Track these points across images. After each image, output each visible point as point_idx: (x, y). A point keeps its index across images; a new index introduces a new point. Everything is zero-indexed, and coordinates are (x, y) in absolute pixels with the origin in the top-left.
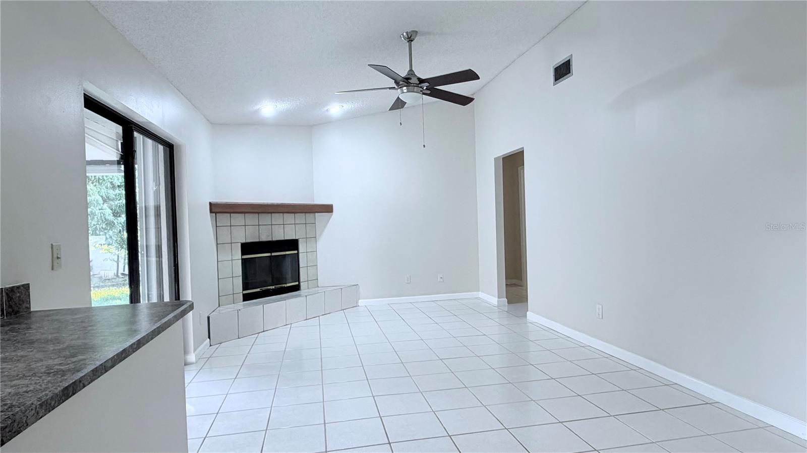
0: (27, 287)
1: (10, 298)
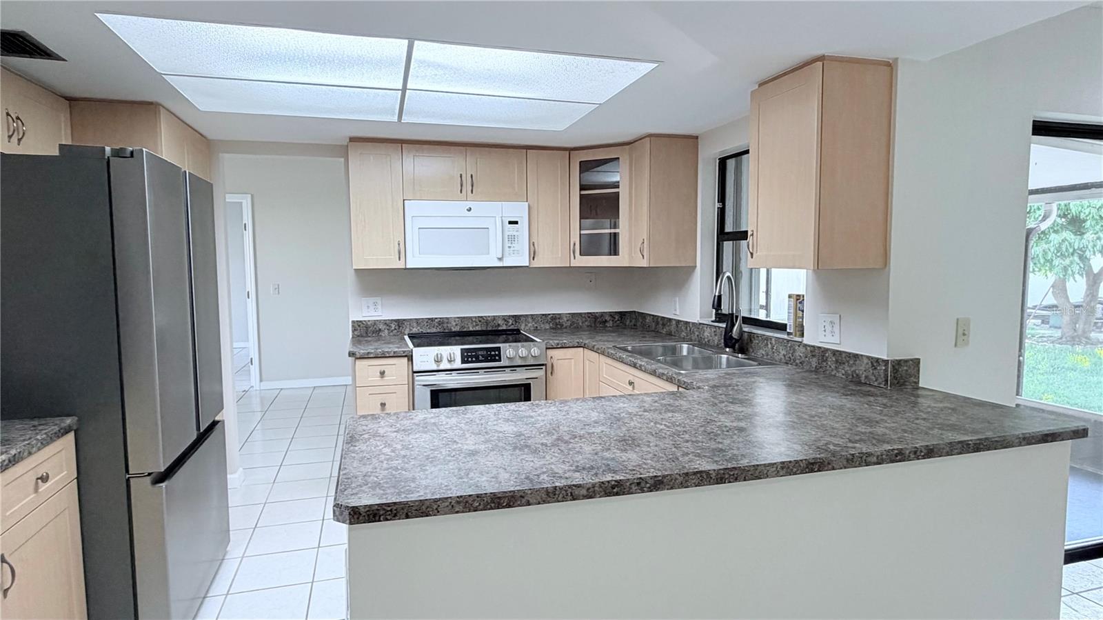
0: (917, 362)
1: (895, 370)
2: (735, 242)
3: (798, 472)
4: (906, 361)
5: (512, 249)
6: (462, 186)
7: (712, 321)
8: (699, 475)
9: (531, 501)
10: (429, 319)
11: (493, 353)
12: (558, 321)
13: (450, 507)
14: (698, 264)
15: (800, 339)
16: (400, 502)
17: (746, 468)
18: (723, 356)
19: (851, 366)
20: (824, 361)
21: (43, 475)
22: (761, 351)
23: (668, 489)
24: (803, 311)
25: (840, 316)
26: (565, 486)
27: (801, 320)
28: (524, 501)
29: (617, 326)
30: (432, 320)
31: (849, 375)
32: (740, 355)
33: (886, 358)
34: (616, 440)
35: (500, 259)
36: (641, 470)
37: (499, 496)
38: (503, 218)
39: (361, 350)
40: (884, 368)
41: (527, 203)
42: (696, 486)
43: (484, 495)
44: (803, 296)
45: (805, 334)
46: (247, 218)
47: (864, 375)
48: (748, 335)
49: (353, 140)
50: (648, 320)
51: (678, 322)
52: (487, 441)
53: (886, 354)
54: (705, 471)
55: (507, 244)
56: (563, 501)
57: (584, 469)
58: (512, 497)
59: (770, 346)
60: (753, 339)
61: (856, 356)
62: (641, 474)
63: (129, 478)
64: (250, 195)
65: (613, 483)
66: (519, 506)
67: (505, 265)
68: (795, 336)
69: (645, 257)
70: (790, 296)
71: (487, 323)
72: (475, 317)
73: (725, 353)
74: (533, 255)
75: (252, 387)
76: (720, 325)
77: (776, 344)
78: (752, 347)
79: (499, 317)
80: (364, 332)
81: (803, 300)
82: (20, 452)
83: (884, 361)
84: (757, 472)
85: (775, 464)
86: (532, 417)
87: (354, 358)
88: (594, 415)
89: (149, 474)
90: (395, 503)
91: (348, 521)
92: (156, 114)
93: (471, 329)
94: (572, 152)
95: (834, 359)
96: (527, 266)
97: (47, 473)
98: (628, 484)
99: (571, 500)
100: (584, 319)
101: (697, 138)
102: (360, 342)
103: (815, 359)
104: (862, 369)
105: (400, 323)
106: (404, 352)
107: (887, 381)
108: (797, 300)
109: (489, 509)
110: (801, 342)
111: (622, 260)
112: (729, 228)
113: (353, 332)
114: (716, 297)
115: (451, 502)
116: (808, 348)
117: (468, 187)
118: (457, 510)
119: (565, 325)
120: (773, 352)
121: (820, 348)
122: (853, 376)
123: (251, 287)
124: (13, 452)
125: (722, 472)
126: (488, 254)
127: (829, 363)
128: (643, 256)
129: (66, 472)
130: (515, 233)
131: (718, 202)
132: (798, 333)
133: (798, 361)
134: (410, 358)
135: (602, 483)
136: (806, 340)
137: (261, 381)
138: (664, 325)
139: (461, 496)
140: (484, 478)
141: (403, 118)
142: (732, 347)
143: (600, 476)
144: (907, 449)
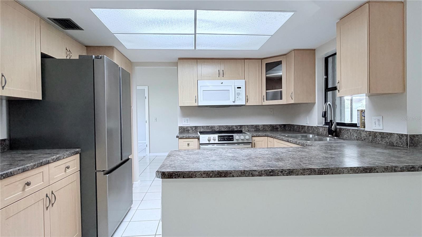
1: (412, 139)
2: (333, 91)
3: (359, 172)
4: (417, 135)
5: (239, 98)
6: (219, 74)
7: (323, 125)
8: (310, 170)
9: (234, 176)
10: (207, 126)
11: (230, 137)
12: (258, 128)
13: (201, 175)
14: (316, 102)
15: (363, 129)
16: (181, 171)
17: (333, 169)
18: (328, 138)
19: (389, 139)
20: (375, 137)
21: (67, 166)
22: (345, 136)
23: (295, 175)
24: (364, 117)
25: (382, 117)
26: (249, 170)
27: (364, 120)
28: (231, 175)
29: (283, 130)
30: (208, 126)
31: (388, 143)
32: (335, 137)
33: (406, 134)
34: (275, 159)
35: (234, 102)
36: (283, 167)
37: (221, 172)
38: (235, 86)
39: (181, 136)
40: (405, 138)
41: (244, 80)
42: (309, 175)
43: (214, 171)
44: (364, 110)
45: (366, 127)
46: (146, 95)
47: (395, 142)
48: (339, 130)
49: (179, 59)
50: (296, 127)
51: (308, 127)
52: (220, 158)
53: (406, 133)
54: (313, 169)
55: (237, 96)
56: (248, 177)
57: (258, 166)
58: (226, 173)
59: (349, 133)
60: (341, 131)
61: (391, 134)
62: (283, 168)
63: (96, 172)
64: (147, 86)
65: (270, 170)
66: (229, 177)
67: (236, 104)
68: (361, 128)
69: (293, 99)
70: (358, 110)
71: (229, 128)
72: (225, 126)
73: (329, 137)
74: (247, 100)
75: (147, 155)
76: (327, 126)
77: (352, 132)
78: (341, 134)
79: (234, 126)
80: (183, 130)
81: (365, 112)
82: (60, 157)
83: (405, 135)
84: (338, 171)
85: (347, 168)
86: (241, 152)
87: (178, 138)
88: (267, 152)
89: (103, 171)
90: (179, 172)
91: (161, 177)
92: (113, 50)
93: (223, 130)
94: (262, 60)
95: (380, 136)
96: (245, 105)
97: (69, 166)
98: (277, 171)
99: (251, 176)
100: (268, 127)
101: (315, 50)
102: (181, 134)
103: (370, 137)
104: (394, 140)
105: (196, 127)
106: (197, 136)
107: (407, 144)
108: (362, 112)
109: (217, 177)
110: (364, 130)
111: (284, 101)
112: (330, 86)
113: (179, 130)
114: (324, 112)
115: (201, 173)
116: (368, 132)
117: (221, 75)
118: (204, 176)
119: (260, 129)
120: (351, 136)
121: (373, 132)
122: (390, 143)
123: (147, 119)
124: (58, 156)
125: (321, 169)
126: (229, 100)
127: (378, 138)
128: (292, 99)
129: (76, 167)
130: (240, 92)
131: (325, 76)
132: (362, 126)
133: (363, 139)
134: (199, 139)
135: (266, 170)
136: (366, 129)
137: (150, 153)
138: (302, 128)
139: (205, 171)
140: (216, 167)
141: (196, 48)
142: (332, 134)
143: (264, 168)
144: (417, 166)
